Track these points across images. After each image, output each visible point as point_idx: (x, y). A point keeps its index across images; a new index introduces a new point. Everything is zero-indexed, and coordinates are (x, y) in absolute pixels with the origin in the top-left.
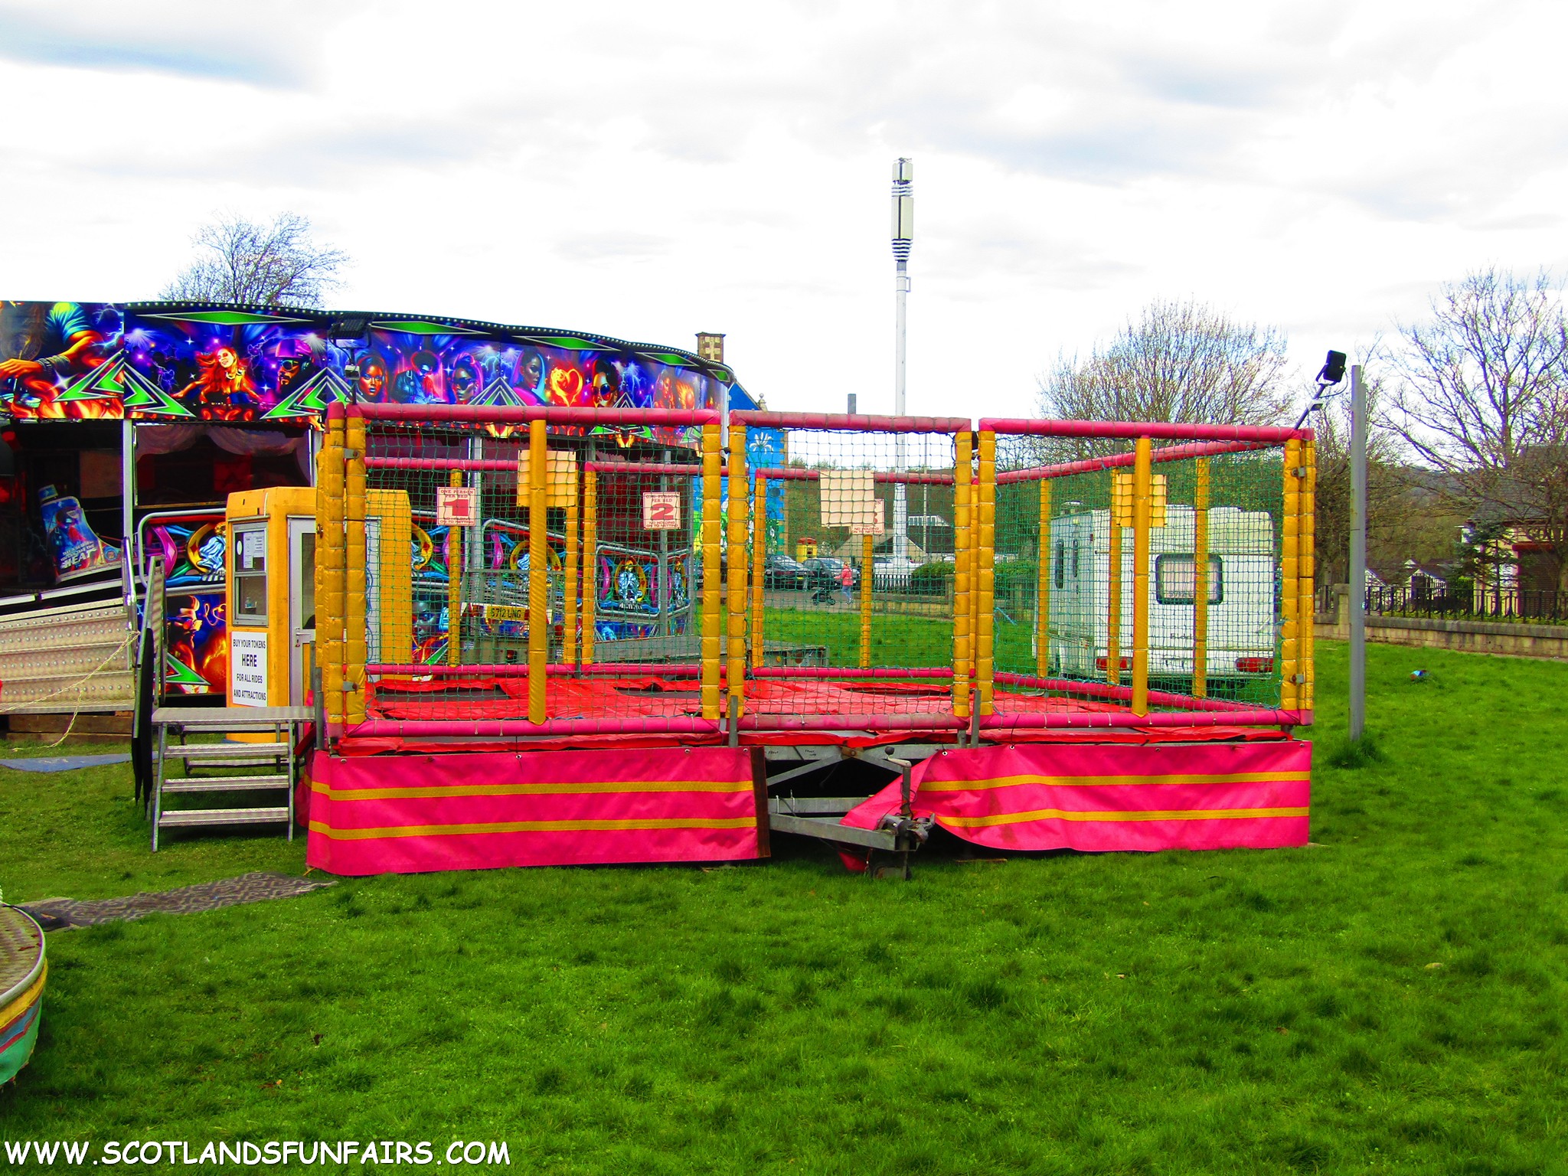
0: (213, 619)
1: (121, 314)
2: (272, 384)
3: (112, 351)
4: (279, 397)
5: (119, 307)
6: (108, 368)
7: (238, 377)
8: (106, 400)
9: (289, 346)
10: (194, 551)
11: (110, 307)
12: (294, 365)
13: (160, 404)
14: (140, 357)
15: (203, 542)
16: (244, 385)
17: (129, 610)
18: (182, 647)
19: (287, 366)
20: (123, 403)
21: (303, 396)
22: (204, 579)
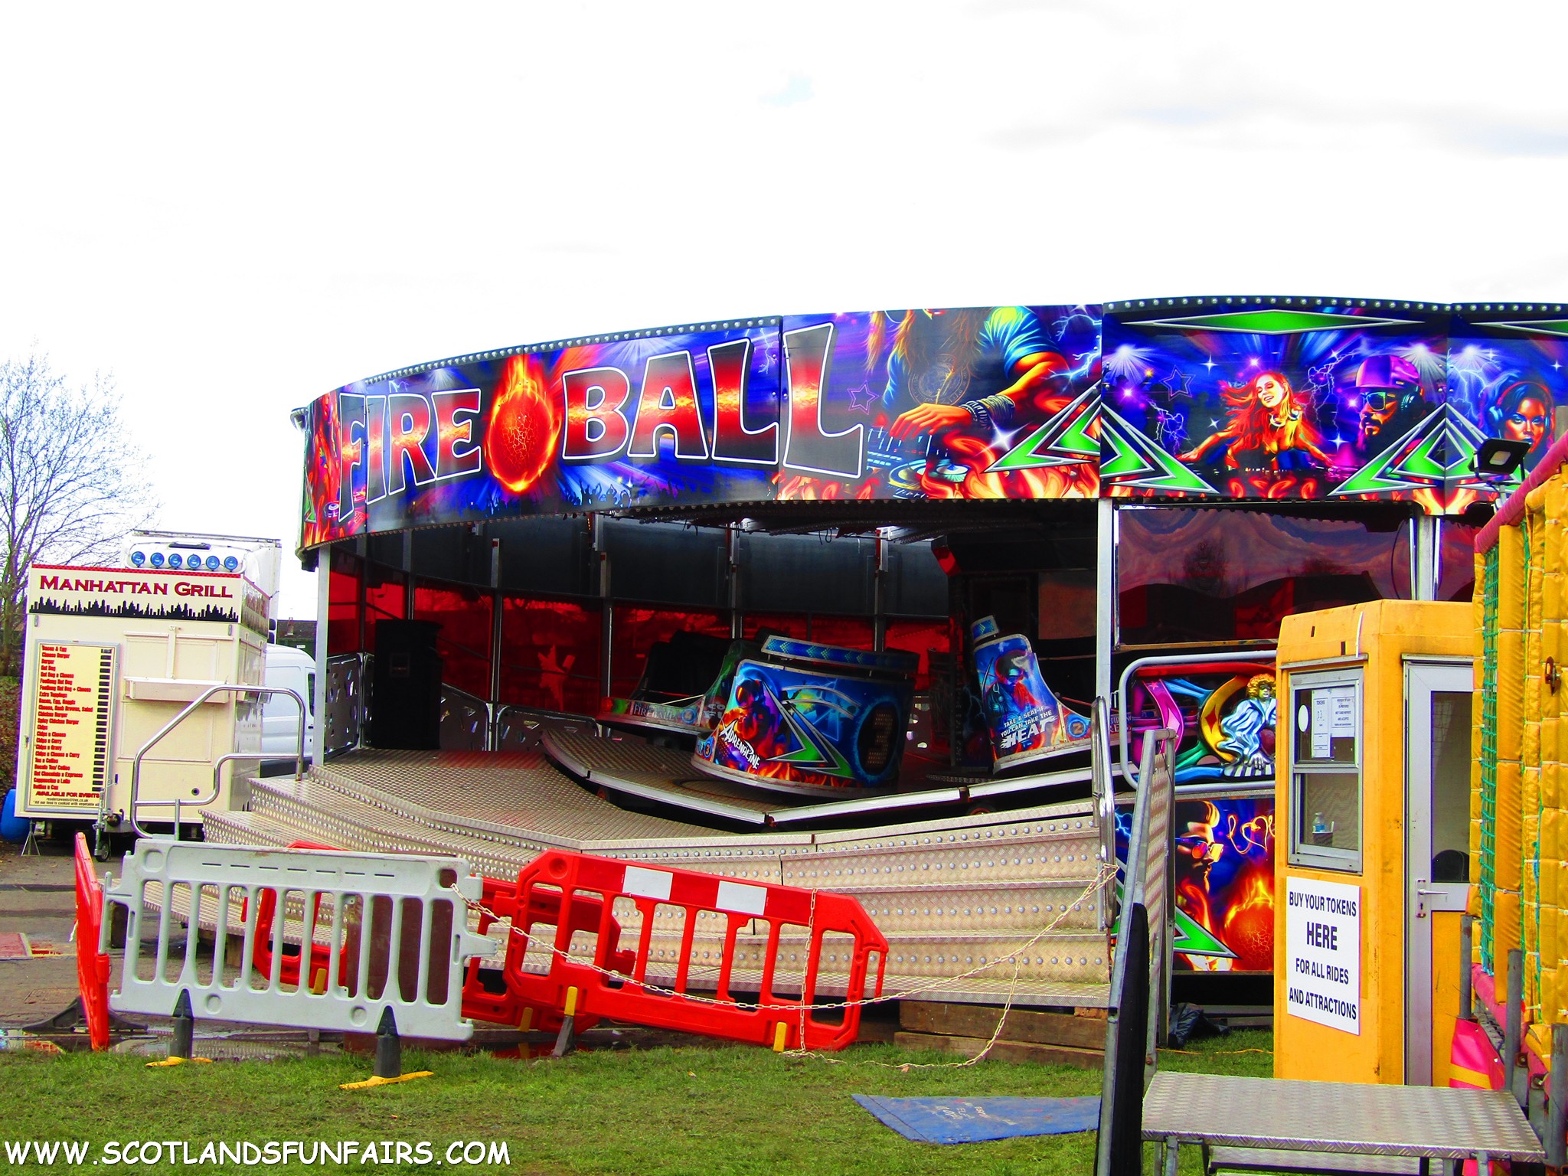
0: (1242, 843)
1: (1097, 323)
2: (1350, 433)
3: (1082, 384)
4: (1363, 454)
5: (1093, 310)
6: (1076, 414)
7: (1291, 425)
8: (1071, 466)
9: (1381, 367)
10: (1211, 725)
11: (1079, 311)
12: (1389, 400)
13: (1159, 471)
14: (1128, 393)
15: (1228, 708)
16: (1301, 436)
17: (1102, 823)
18: (1189, 889)
19: (1376, 402)
20: (1097, 472)
21: (1403, 455)
22: (1228, 773)
